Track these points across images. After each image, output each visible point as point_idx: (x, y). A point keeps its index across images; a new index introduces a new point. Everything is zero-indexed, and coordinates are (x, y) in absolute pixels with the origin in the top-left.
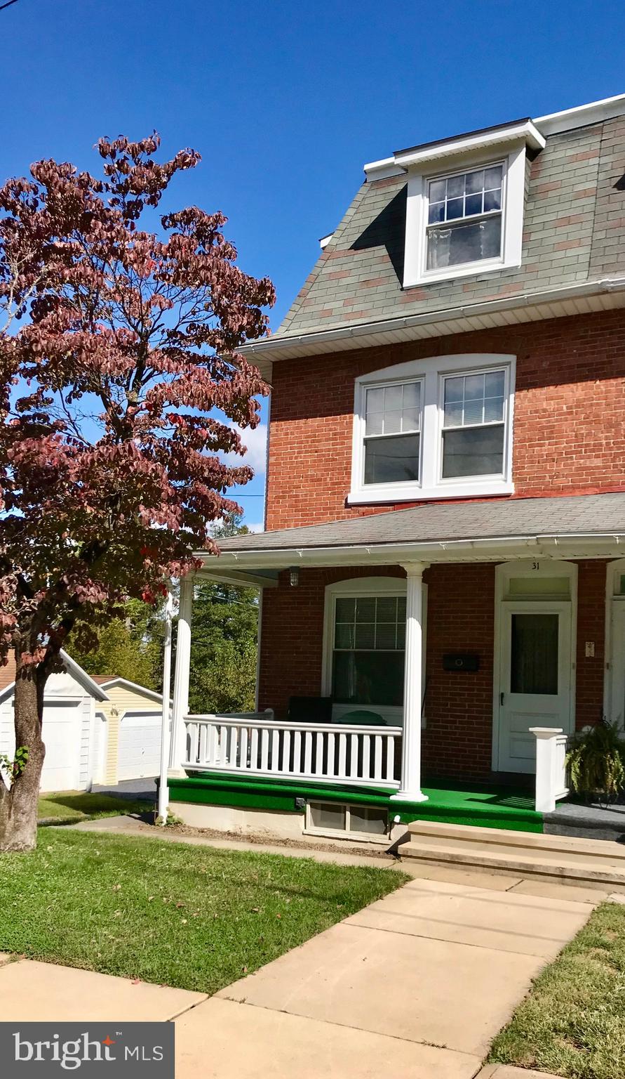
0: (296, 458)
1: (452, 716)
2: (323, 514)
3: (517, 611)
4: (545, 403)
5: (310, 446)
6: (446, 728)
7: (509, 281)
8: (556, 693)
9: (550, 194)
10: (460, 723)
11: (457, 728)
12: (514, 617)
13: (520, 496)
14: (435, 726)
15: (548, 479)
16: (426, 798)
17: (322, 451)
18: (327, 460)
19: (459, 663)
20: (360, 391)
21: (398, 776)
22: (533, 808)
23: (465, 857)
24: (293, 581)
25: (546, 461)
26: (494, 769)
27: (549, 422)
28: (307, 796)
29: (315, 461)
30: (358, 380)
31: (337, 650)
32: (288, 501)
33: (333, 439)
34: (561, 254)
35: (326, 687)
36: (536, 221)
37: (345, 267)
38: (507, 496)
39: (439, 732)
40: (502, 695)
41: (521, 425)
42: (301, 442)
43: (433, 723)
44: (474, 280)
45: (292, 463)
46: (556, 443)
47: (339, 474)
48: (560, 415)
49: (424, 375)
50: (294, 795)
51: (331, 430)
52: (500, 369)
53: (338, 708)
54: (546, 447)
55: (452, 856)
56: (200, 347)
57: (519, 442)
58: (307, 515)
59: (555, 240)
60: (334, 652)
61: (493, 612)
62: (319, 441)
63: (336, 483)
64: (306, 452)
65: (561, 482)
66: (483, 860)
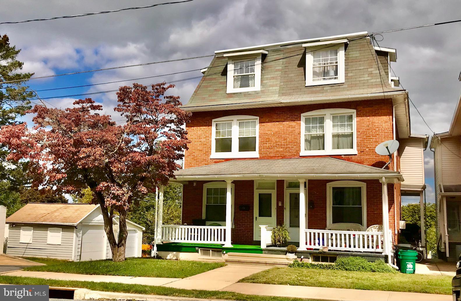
0: (194, 143)
1: (242, 224)
2: (202, 161)
3: (260, 192)
4: (267, 132)
5: (198, 140)
6: (240, 228)
7: (257, 95)
8: (271, 216)
9: (269, 69)
10: (244, 226)
11: (243, 228)
12: (259, 194)
13: (261, 158)
14: (237, 228)
15: (268, 154)
16: (233, 246)
17: (202, 141)
18: (204, 144)
19: (244, 208)
20: (214, 124)
21: (225, 240)
22: (260, 247)
23: (242, 260)
24: (195, 184)
25: (267, 148)
26: (254, 240)
27: (268, 137)
28: (199, 247)
29: (200, 145)
30: (213, 120)
31: (207, 204)
32: (192, 157)
33: (205, 138)
34: (271, 88)
35: (204, 217)
36: (265, 77)
37: (209, 84)
38: (257, 158)
39: (238, 229)
40: (256, 218)
41: (261, 137)
42: (195, 138)
43: (236, 227)
44: (247, 93)
45: (193, 145)
46: (270, 143)
47: (208, 149)
48: (271, 135)
49: (233, 120)
50: (195, 247)
51: (205, 135)
52: (254, 120)
53: (207, 223)
54: (268, 144)
55: (239, 260)
56: (171, 124)
57: (260, 142)
58: (197, 161)
59: (270, 84)
60: (206, 205)
61: (253, 193)
62: (201, 138)
63: (207, 152)
64: (197, 142)
65: (272, 155)
66: (246, 261)
